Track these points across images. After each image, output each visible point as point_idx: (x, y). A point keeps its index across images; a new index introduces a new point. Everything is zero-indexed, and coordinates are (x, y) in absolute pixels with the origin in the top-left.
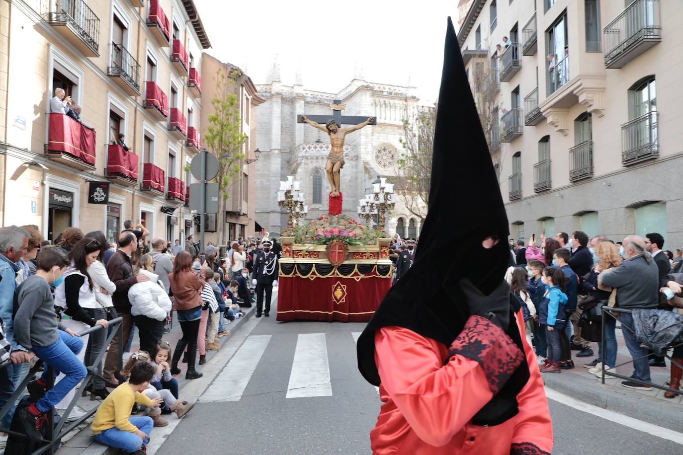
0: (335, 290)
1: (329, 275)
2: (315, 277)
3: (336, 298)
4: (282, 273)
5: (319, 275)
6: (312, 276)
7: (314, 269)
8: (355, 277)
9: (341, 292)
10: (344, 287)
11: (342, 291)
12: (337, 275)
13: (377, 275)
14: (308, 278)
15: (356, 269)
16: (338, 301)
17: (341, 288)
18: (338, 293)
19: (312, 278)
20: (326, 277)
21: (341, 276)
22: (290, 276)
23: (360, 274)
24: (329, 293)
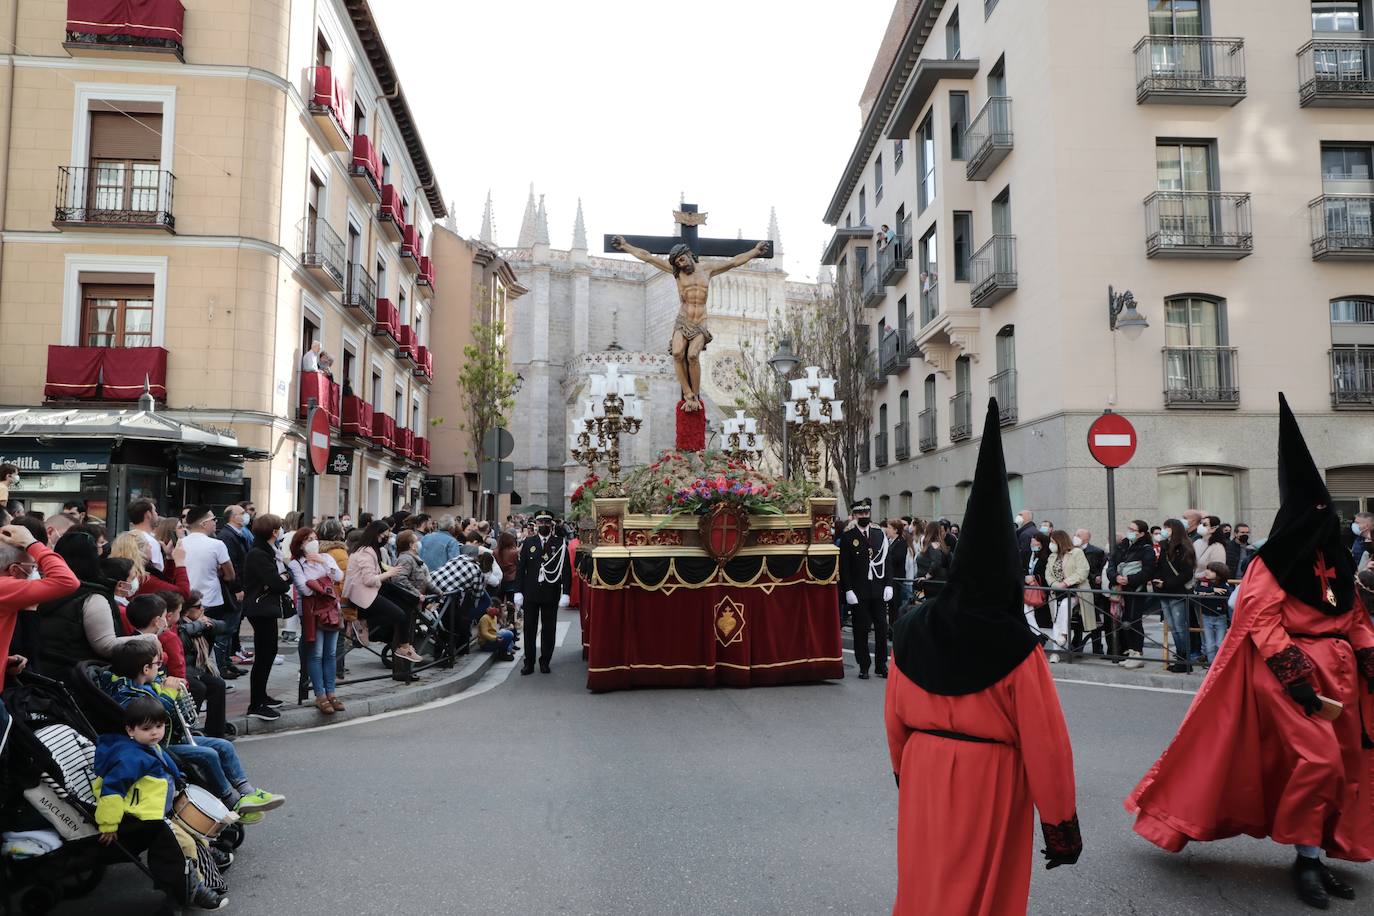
0: (720, 615)
1: (707, 583)
2: (675, 586)
3: (721, 633)
4: (601, 581)
5: (684, 584)
6: (669, 585)
7: (672, 569)
8: (761, 586)
9: (734, 620)
10: (740, 608)
11: (736, 616)
12: (725, 581)
13: (808, 579)
14: (659, 590)
15: (764, 567)
16: (726, 640)
17: (733, 609)
18: (727, 622)
19: (668, 589)
20: (699, 586)
21: (732, 583)
22: (620, 586)
23: (773, 578)
24: (708, 621)
